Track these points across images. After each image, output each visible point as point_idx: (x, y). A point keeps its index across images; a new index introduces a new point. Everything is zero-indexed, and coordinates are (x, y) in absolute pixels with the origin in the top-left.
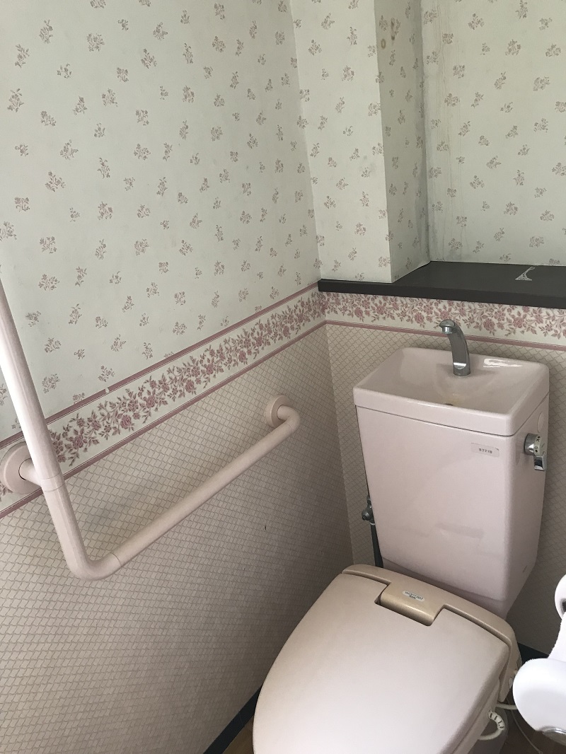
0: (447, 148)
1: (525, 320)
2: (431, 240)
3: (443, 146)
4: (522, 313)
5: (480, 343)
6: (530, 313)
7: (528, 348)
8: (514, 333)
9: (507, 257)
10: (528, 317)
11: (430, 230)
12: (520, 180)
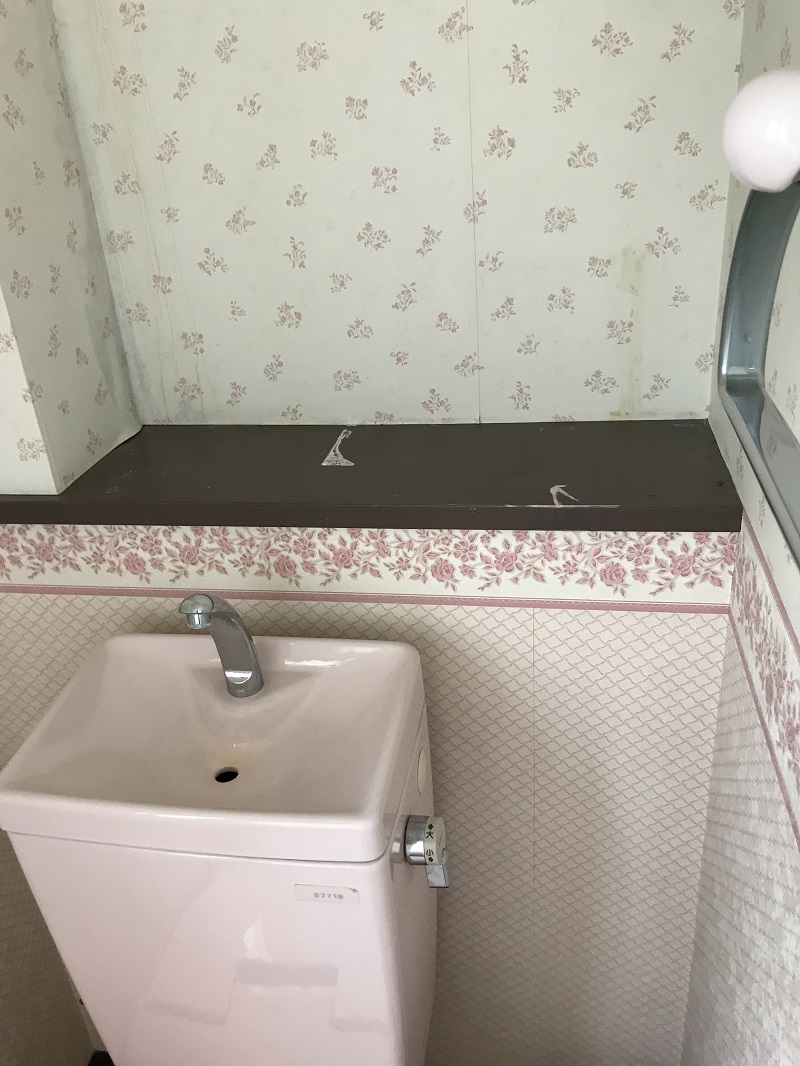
0: (136, 188)
1: (355, 552)
2: (136, 383)
3: (126, 184)
4: (349, 540)
5: (271, 603)
6: (364, 539)
7: (369, 605)
8: (338, 578)
9: (295, 411)
10: (362, 547)
11: (131, 363)
12: (297, 256)
